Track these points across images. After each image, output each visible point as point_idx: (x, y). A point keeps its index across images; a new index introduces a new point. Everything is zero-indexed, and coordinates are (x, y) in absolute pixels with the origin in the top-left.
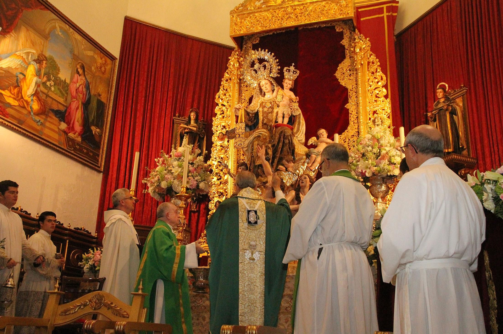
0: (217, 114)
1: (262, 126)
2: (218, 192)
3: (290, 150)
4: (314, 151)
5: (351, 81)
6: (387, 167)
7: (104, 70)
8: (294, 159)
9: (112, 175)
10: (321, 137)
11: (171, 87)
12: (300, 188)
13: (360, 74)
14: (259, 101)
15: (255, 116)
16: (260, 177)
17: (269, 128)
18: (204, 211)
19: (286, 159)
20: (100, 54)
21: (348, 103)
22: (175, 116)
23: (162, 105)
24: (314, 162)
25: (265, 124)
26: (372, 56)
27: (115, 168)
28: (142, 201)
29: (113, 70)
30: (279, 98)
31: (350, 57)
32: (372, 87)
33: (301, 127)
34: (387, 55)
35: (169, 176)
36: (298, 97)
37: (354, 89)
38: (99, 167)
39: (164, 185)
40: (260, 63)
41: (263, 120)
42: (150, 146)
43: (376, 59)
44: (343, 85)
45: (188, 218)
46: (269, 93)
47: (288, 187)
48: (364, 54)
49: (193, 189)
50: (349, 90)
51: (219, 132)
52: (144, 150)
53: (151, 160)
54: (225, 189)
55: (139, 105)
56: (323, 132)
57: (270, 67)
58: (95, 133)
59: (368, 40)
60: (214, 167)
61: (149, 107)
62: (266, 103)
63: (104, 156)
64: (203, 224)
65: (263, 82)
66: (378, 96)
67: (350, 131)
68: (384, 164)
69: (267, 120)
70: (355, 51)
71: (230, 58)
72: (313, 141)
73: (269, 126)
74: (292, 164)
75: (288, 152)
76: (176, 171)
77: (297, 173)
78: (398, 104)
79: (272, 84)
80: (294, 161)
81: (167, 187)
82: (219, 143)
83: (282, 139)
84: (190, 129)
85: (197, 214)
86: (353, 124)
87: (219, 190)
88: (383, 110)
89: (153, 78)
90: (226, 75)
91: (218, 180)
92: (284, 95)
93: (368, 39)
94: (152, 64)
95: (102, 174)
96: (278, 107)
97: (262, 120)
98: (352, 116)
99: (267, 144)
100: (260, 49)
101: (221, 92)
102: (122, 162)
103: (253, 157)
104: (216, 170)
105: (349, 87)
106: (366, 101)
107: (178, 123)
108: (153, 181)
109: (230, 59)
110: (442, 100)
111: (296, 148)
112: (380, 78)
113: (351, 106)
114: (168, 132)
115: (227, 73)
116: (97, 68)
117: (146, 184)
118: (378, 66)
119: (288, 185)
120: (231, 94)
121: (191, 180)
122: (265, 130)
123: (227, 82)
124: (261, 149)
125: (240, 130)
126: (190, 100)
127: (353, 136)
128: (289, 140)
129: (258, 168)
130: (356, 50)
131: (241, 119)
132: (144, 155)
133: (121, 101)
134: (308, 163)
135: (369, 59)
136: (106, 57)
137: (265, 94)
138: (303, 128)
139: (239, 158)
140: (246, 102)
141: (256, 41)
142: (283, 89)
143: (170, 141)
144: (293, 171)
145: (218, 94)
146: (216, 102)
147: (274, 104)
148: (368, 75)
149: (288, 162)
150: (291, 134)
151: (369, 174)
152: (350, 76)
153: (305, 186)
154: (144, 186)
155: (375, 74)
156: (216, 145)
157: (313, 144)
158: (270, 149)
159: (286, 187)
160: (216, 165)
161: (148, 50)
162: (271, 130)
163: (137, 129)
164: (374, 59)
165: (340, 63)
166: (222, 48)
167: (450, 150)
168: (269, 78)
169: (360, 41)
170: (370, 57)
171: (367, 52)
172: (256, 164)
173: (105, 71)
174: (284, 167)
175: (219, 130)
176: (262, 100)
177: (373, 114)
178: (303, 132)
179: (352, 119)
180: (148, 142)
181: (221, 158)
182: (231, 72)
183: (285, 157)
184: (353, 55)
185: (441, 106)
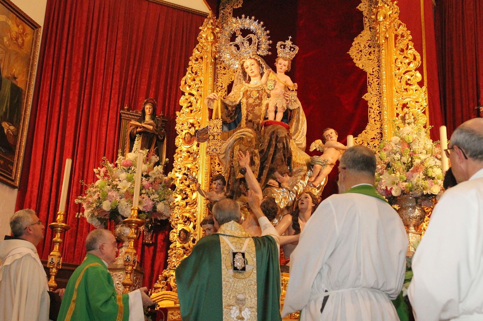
0: (182, 107)
1: (246, 123)
2: (183, 216)
3: (285, 158)
4: (318, 160)
5: (371, 61)
6: (422, 183)
7: (21, 41)
8: (291, 170)
9: (32, 192)
10: (328, 140)
11: (117, 69)
12: (299, 211)
13: (383, 51)
14: (243, 89)
15: (236, 111)
16: (242, 196)
17: (256, 126)
18: (162, 243)
19: (279, 170)
20: (16, 19)
21: (367, 92)
22: (123, 109)
23: (105, 93)
24: (318, 175)
25: (250, 121)
26: (401, 27)
27: (36, 182)
28: (75, 228)
29: (34, 42)
30: (270, 84)
31: (370, 28)
32: (401, 70)
33: (300, 125)
34: (423, 24)
35: (113, 194)
36: (296, 84)
37: (375, 73)
38: (13, 181)
39: (106, 206)
40: (244, 35)
41: (247, 116)
42: (88, 151)
43: (407, 30)
44: (360, 66)
45: (140, 253)
46: (255, 78)
47: (282, 211)
48: (390, 24)
49: (148, 212)
50: (368, 75)
51: (185, 132)
52: (78, 156)
53: (88, 171)
54: (193, 213)
55: (71, 93)
56: (331, 133)
57: (257, 41)
58: (7, 133)
59: (396, 4)
60: (178, 181)
61: (86, 96)
62: (251, 91)
63: (20, 165)
64: (161, 263)
65: (248, 63)
66: (409, 82)
67: (370, 131)
68: (418, 178)
69: (253, 116)
70: (377, 19)
71: (200, 28)
72: (317, 146)
73: (255, 125)
74: (288, 177)
75: (282, 161)
76: (124, 186)
77: (295, 190)
78: (437, 95)
79: (260, 65)
80: (290, 173)
81: (111, 208)
82: (185, 148)
83: (274, 143)
84: (144, 127)
85: (152, 248)
86: (374, 123)
87: (185, 214)
88: (417, 102)
89: (91, 55)
90: (196, 53)
91: (183, 199)
92: (276, 80)
93: (396, 2)
94: (91, 35)
95: (16, 190)
96: (269, 96)
97: (245, 116)
98: (372, 111)
99: (252, 150)
100: (243, 16)
101: (188, 76)
102: (46, 172)
103: (233, 167)
104: (181, 185)
105: (369, 70)
106: (392, 90)
107: (127, 120)
108: (91, 201)
109: (201, 30)
111: (293, 154)
112: (411, 58)
113: (370, 97)
114: (112, 132)
115: (197, 49)
116: (12, 39)
117: (80, 205)
118: (410, 40)
119: (282, 206)
120: (202, 79)
121: (144, 199)
122: (250, 130)
123: (197, 62)
124: (244, 156)
125: (215, 130)
126: (144, 87)
127: (374, 138)
128: (284, 144)
129: (240, 183)
130: (379, 18)
131: (217, 114)
132: (77, 164)
133: (46, 87)
134: (310, 177)
135: (396, 30)
136: (24, 24)
137: (250, 80)
138: (303, 127)
139: (213, 169)
140: (224, 91)
141: (237, 5)
142: (276, 73)
143: (116, 145)
144: (289, 188)
145: (184, 78)
146: (182, 89)
147: (263, 93)
148: (396, 53)
149: (282, 174)
150: (287, 135)
151: (396, 192)
152: (369, 54)
153: (306, 209)
154: (78, 209)
155: (405, 51)
156: (181, 151)
157: (318, 150)
158: (258, 157)
159: (279, 209)
160: (180, 178)
161: (85, 14)
162: (258, 130)
163: (69, 127)
164: (403, 31)
165: (356, 36)
166: (191, 14)
168: (256, 57)
169: (384, 6)
170: (399, 27)
171: (394, 20)
172: (237, 178)
173: (23, 44)
174: (277, 181)
175: (185, 130)
176: (247, 88)
177: (402, 109)
178: (303, 133)
179: (373, 116)
180: (84, 145)
181: (188, 168)
182: (203, 48)
183: (278, 167)
184: (374, 25)
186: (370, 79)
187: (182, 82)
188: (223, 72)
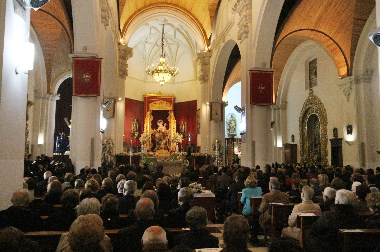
0: (145, 123)
15: (159, 130)
37: (170, 122)
40: (161, 122)
41: (161, 131)
66: (174, 124)
85: (135, 139)
86: (170, 128)
112: (175, 121)
113: (170, 125)
122: (162, 134)
135: (173, 117)
142: (164, 127)
156: (145, 130)
165: (168, 116)
167: (184, 132)
175: (146, 127)
177: (173, 127)
184: (171, 115)
185: (183, 124)
187: (145, 119)
188: (151, 119)
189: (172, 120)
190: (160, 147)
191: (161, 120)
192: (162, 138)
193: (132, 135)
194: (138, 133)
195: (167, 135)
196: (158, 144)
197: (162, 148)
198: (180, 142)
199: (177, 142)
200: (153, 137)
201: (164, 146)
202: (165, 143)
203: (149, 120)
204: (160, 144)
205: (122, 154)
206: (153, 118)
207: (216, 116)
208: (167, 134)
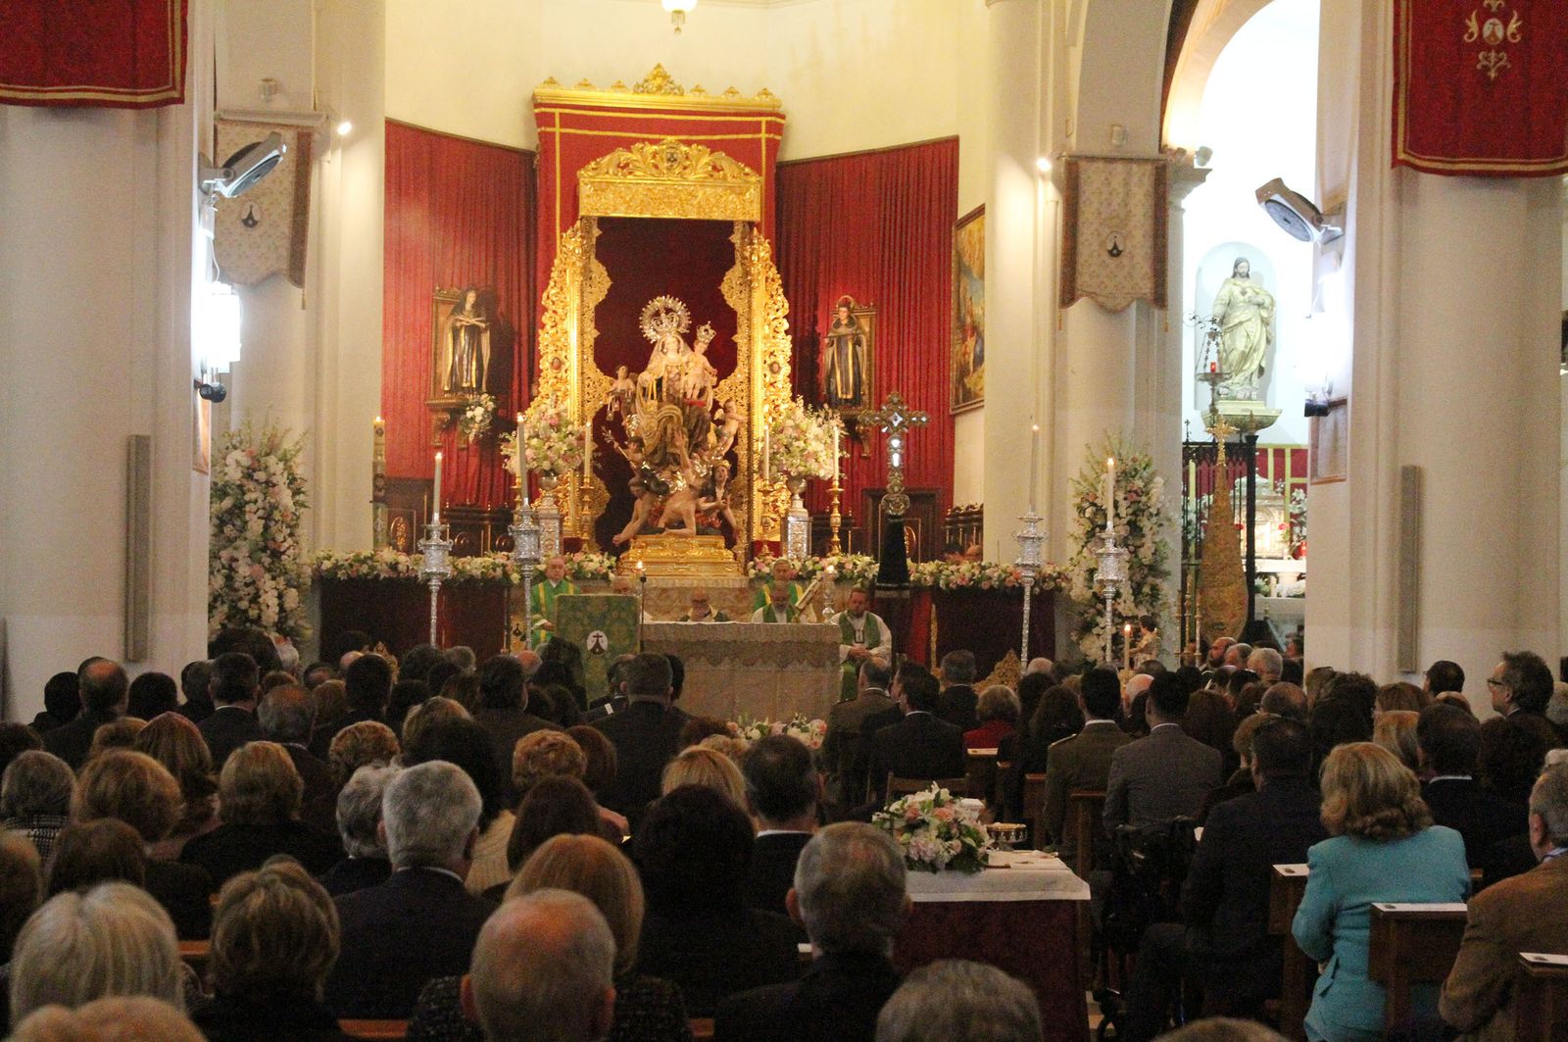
0: (545, 325)
5: (741, 301)
12: (716, 481)
13: (755, 293)
15: (657, 383)
21: (737, 333)
22: (434, 289)
26: (772, 269)
30: (692, 365)
31: (743, 266)
32: (770, 316)
37: (746, 314)
40: (667, 313)
41: (668, 389)
43: (777, 273)
44: (731, 305)
48: (762, 265)
50: (739, 315)
59: (768, 243)
65: (670, 340)
66: (777, 329)
67: (739, 375)
70: (749, 257)
79: (680, 342)
85: (465, 452)
86: (742, 366)
88: (782, 351)
90: (558, 264)
92: (697, 361)
96: (687, 374)
98: (741, 353)
101: (552, 291)
105: (739, 311)
110: (845, 322)
112: (780, 304)
113: (739, 339)
115: (559, 259)
118: (779, 285)
122: (675, 407)
123: (560, 274)
127: (742, 383)
130: (751, 256)
135: (768, 272)
142: (695, 353)
145: (546, 292)
146: (544, 305)
147: (682, 370)
148: (766, 297)
152: (740, 293)
153: (723, 481)
155: (774, 297)
156: (547, 375)
157: (720, 419)
164: (774, 274)
165: (728, 270)
167: (849, 396)
168: (676, 334)
170: (770, 269)
171: (766, 262)
175: (550, 352)
179: (742, 359)
184: (747, 263)
185: (843, 330)
186: (742, 321)
187: (545, 295)
188: (589, 289)
189: (759, 296)
190: (667, 511)
191: (674, 295)
192: (682, 441)
193: (447, 416)
194: (491, 405)
195: (721, 422)
196: (647, 488)
197: (681, 524)
198: (822, 473)
199: (800, 477)
200: (609, 436)
201: (692, 508)
202: (699, 483)
203: (573, 299)
204: (664, 490)
205: (365, 569)
206: (607, 283)
207: (1112, 262)
208: (719, 414)
